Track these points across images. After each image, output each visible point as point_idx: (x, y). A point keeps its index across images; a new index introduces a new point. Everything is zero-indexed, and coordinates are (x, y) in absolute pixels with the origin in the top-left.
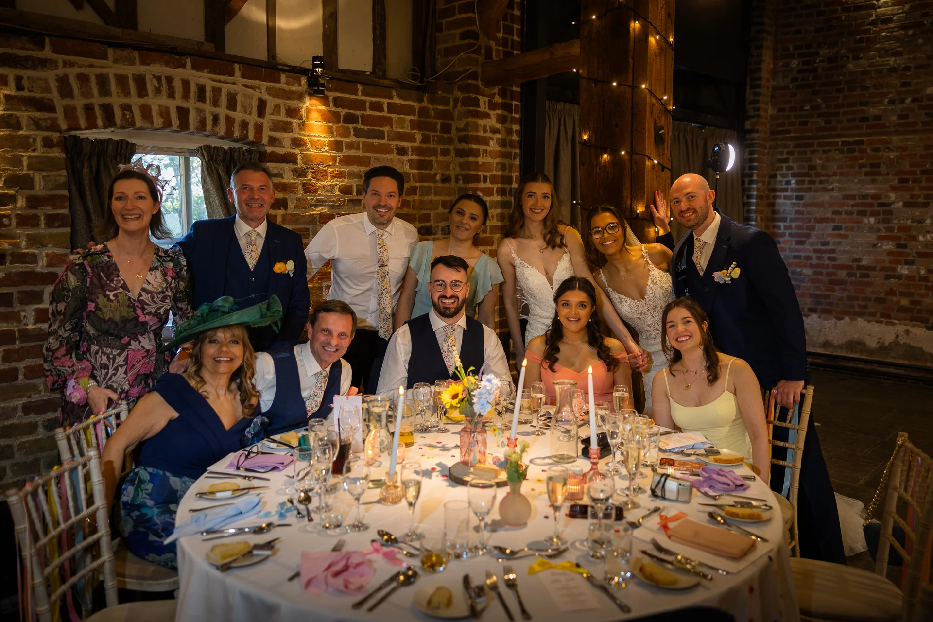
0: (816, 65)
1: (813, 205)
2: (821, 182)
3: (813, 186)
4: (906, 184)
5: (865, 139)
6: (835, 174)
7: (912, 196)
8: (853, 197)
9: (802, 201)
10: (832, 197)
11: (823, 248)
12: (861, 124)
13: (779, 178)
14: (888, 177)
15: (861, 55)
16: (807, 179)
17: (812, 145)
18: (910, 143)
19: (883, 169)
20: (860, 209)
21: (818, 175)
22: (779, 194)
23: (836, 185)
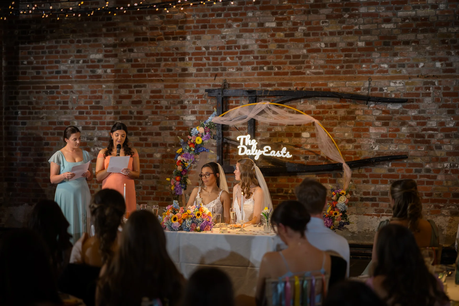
0: (29, 34)
1: (32, 128)
2: (36, 113)
3: (31, 116)
4: (82, 115)
5: (60, 85)
6: (43, 108)
7: (86, 123)
8: (54, 123)
9: (25, 126)
10: (42, 123)
11: (39, 158)
12: (57, 75)
13: (11, 110)
14: (72, 111)
15: (54, 31)
16: (27, 111)
17: (29, 88)
18: (83, 89)
19: (70, 105)
20: (59, 131)
21: (34, 108)
22: (11, 121)
23: (44, 115)
